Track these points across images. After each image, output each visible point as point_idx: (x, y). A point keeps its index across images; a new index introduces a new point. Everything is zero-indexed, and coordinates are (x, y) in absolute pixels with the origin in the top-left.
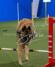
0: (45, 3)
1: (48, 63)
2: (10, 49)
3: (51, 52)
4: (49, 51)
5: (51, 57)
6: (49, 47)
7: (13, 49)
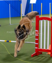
0: (31, 4)
1: (35, 53)
2: (4, 41)
3: (37, 44)
4: (36, 42)
5: (37, 48)
6: (36, 39)
7: (6, 41)
